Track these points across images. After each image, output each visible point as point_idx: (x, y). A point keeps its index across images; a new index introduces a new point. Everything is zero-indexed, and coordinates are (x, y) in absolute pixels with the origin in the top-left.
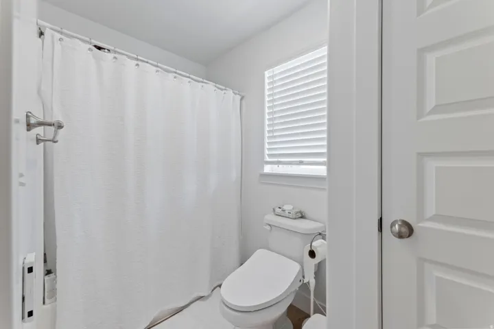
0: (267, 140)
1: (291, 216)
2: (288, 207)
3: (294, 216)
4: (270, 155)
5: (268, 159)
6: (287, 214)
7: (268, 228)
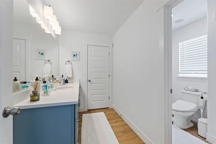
0: (180, 66)
1: (192, 90)
2: (190, 88)
3: (193, 91)
4: (181, 71)
5: (180, 72)
6: (190, 90)
7: (183, 94)
